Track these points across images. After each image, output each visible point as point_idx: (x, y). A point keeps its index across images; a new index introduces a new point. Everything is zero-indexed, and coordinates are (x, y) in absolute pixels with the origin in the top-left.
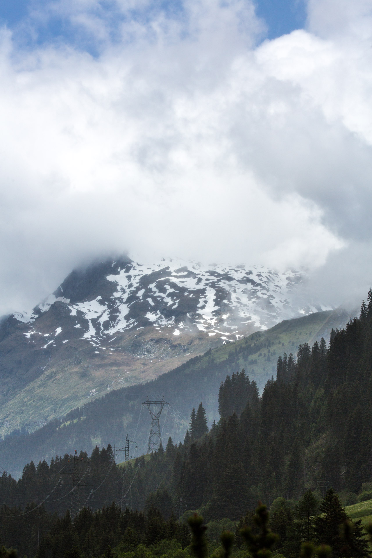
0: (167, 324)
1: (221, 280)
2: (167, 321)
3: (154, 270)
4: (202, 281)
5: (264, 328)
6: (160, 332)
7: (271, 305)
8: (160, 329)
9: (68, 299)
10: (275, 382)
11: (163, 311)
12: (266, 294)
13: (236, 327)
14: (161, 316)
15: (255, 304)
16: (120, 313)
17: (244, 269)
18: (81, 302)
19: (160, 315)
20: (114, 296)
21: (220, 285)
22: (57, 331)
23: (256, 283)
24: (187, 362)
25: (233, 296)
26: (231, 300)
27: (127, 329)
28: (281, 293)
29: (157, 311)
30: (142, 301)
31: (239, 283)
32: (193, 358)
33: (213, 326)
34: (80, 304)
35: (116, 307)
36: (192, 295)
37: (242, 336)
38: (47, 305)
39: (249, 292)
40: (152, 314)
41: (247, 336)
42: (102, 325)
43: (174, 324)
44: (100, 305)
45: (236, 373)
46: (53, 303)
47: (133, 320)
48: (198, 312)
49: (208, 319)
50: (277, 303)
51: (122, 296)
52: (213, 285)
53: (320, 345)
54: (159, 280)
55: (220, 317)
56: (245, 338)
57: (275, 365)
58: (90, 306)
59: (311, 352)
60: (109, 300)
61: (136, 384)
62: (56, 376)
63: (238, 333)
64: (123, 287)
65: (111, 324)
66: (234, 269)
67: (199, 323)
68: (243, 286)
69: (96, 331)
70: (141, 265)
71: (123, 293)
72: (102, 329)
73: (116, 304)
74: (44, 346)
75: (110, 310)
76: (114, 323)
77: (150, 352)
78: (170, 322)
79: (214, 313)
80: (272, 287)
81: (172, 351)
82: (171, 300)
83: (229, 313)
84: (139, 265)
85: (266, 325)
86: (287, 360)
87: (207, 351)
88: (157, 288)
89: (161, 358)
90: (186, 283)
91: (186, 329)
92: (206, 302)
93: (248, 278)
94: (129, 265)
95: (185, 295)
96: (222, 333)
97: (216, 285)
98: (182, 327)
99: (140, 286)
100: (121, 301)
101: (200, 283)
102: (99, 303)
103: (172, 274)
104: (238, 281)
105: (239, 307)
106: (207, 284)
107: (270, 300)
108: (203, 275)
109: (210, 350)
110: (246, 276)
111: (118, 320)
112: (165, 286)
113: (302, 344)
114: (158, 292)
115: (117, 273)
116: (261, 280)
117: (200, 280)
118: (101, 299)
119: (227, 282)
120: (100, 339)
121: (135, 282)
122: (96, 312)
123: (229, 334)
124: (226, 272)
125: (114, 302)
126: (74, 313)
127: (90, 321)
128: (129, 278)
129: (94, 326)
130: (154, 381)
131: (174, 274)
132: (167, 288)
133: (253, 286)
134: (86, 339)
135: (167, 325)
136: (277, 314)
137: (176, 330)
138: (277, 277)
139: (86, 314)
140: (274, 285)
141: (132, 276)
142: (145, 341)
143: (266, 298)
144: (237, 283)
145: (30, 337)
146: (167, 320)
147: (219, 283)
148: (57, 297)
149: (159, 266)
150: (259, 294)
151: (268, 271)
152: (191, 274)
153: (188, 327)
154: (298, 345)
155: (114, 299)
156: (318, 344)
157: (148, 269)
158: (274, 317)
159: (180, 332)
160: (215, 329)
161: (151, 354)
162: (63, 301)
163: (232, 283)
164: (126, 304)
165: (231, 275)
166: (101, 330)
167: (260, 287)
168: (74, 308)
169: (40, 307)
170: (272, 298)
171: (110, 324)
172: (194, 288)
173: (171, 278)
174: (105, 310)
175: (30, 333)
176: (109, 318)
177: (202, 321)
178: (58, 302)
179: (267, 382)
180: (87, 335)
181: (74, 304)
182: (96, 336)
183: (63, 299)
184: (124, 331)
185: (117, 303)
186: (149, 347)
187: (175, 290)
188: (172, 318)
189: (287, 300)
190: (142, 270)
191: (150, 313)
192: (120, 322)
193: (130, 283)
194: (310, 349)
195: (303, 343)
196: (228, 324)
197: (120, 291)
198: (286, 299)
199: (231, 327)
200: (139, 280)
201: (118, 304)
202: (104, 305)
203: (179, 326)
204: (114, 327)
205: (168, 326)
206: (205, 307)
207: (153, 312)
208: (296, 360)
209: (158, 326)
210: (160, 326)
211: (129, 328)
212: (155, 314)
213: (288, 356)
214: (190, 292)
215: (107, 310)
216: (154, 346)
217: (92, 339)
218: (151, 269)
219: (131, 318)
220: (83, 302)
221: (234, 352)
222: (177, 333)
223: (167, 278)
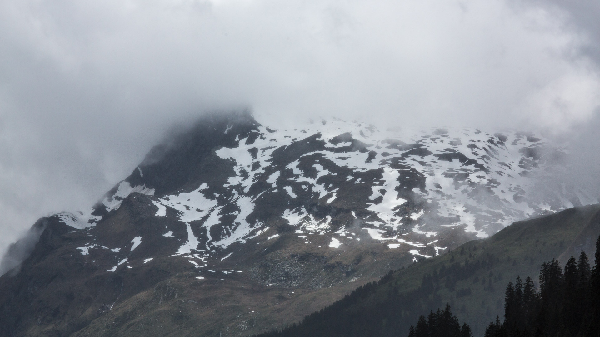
0: (319, 229)
1: (409, 155)
2: (319, 225)
3: (296, 139)
4: (376, 156)
5: (482, 235)
6: (307, 242)
7: (493, 195)
8: (306, 238)
9: (151, 188)
10: (502, 326)
11: (312, 208)
12: (485, 178)
13: (435, 234)
14: (307, 215)
15: (466, 194)
16: (239, 211)
17: (447, 136)
18: (174, 194)
19: (305, 214)
20: (229, 183)
21: (406, 163)
22: (133, 243)
23: (467, 158)
24: (353, 292)
25: (429, 181)
26: (426, 189)
27: (251, 238)
28: (509, 176)
29: (302, 208)
30: (276, 191)
31: (438, 159)
32: (363, 286)
33: (395, 232)
34: (171, 197)
35: (232, 201)
36: (359, 180)
37: (444, 249)
38: (116, 199)
39: (456, 174)
40: (294, 213)
41: (454, 249)
42: (210, 231)
43: (330, 229)
44: (205, 198)
45: (435, 312)
46: (126, 196)
47: (261, 222)
48: (369, 209)
49: (387, 220)
50: (503, 192)
51: (243, 182)
52: (395, 164)
53: (578, 263)
54: (305, 155)
55: (407, 217)
56: (449, 251)
57: (502, 297)
58: (189, 200)
59: (563, 275)
60: (221, 190)
61: (267, 331)
62: (132, 319)
63: (438, 244)
64: (243, 168)
65: (225, 230)
66: (430, 136)
67: (372, 226)
68: (445, 165)
69: (199, 242)
70: (274, 131)
71: (243, 178)
72: (209, 239)
73: (233, 197)
74: (112, 269)
75: (223, 207)
76: (229, 229)
77: (291, 276)
78: (323, 226)
79: (398, 211)
80: (493, 165)
81: (328, 274)
82: (324, 188)
83: (422, 210)
84: (270, 131)
85: (485, 230)
86: (522, 289)
87: (386, 275)
88: (301, 169)
89: (309, 286)
90: (349, 160)
91: (350, 238)
92: (383, 192)
93: (454, 151)
94: (254, 131)
95: (349, 180)
96: (410, 243)
97: (400, 164)
98: (343, 234)
99: (273, 166)
100: (241, 192)
101: (372, 160)
102: (204, 195)
103: (325, 146)
104: (436, 155)
105: (438, 200)
106: (384, 163)
107: (491, 188)
108: (379, 147)
109: (391, 272)
110: (450, 147)
111: (236, 223)
112: (315, 166)
113: (547, 262)
114: (302, 175)
115: (235, 145)
116: (476, 154)
117: (372, 156)
118: (208, 187)
119: (418, 158)
120: (207, 256)
121: (264, 159)
122: (199, 211)
123: (423, 245)
124: (416, 142)
125: (229, 194)
126: (161, 213)
127: (190, 225)
128: (254, 152)
129: (196, 234)
130: (297, 325)
131: (329, 145)
132: (317, 169)
133: (463, 165)
134: (183, 255)
135: (318, 231)
136: (504, 210)
137: (333, 239)
138: (502, 148)
139: (182, 213)
140: (499, 163)
141: (259, 149)
142: (282, 258)
143: (486, 185)
144: (436, 159)
145: (88, 254)
146: (318, 222)
147: (405, 159)
148: (132, 186)
149: (305, 132)
150: (473, 177)
151: (488, 139)
152: (356, 146)
153: (353, 234)
154: (542, 263)
155: (229, 189)
156: (576, 261)
157: (286, 137)
158: (500, 216)
159: (340, 242)
160: (398, 238)
161: (291, 279)
162: (143, 192)
163: (427, 159)
164: (250, 196)
165: (425, 146)
166: (208, 241)
167: (475, 166)
168: (162, 204)
169: (105, 202)
170: (495, 185)
171: (223, 229)
172: (363, 169)
173: (323, 152)
174: (215, 207)
175: (88, 247)
176: (220, 219)
177: (377, 224)
178: (136, 194)
179: (488, 326)
180: (183, 250)
181: (162, 197)
182: (199, 250)
183: (143, 189)
184: (246, 242)
185: (234, 194)
186: (289, 268)
187: (330, 173)
188: (327, 219)
189: (520, 188)
190: (275, 140)
191: (290, 211)
192: (239, 226)
193: (256, 160)
194: (562, 270)
195: (549, 260)
196: (420, 229)
197: (239, 174)
198: (520, 186)
199: (427, 234)
200: (271, 156)
201: (235, 197)
202: (213, 198)
203: (338, 232)
204: (229, 235)
205: (319, 233)
206: (382, 201)
207: (294, 210)
208: (538, 289)
209: (302, 232)
210: (306, 233)
211: (255, 236)
212: (298, 213)
213: (524, 282)
214: (357, 175)
215: (218, 206)
216: (297, 266)
217: (193, 256)
218: (290, 137)
219: (257, 220)
220: (177, 194)
221: (432, 275)
222: (335, 244)
223: (317, 152)
